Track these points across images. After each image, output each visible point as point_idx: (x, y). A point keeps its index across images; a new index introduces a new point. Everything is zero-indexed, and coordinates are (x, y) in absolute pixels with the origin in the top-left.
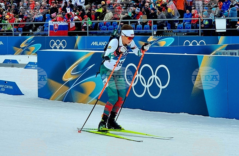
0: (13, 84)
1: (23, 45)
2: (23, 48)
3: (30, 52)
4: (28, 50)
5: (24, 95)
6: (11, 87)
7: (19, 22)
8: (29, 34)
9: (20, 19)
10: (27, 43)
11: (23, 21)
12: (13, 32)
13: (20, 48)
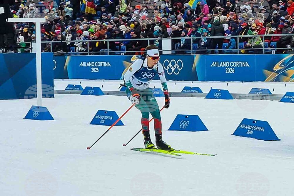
0: (265, 125)
1: (277, 67)
2: (278, 72)
3: (288, 78)
4: (286, 75)
5: (280, 140)
6: (262, 129)
7: (272, 33)
8: (287, 52)
9: (273, 29)
10: (283, 63)
11: (278, 32)
12: (263, 49)
13: (273, 71)
